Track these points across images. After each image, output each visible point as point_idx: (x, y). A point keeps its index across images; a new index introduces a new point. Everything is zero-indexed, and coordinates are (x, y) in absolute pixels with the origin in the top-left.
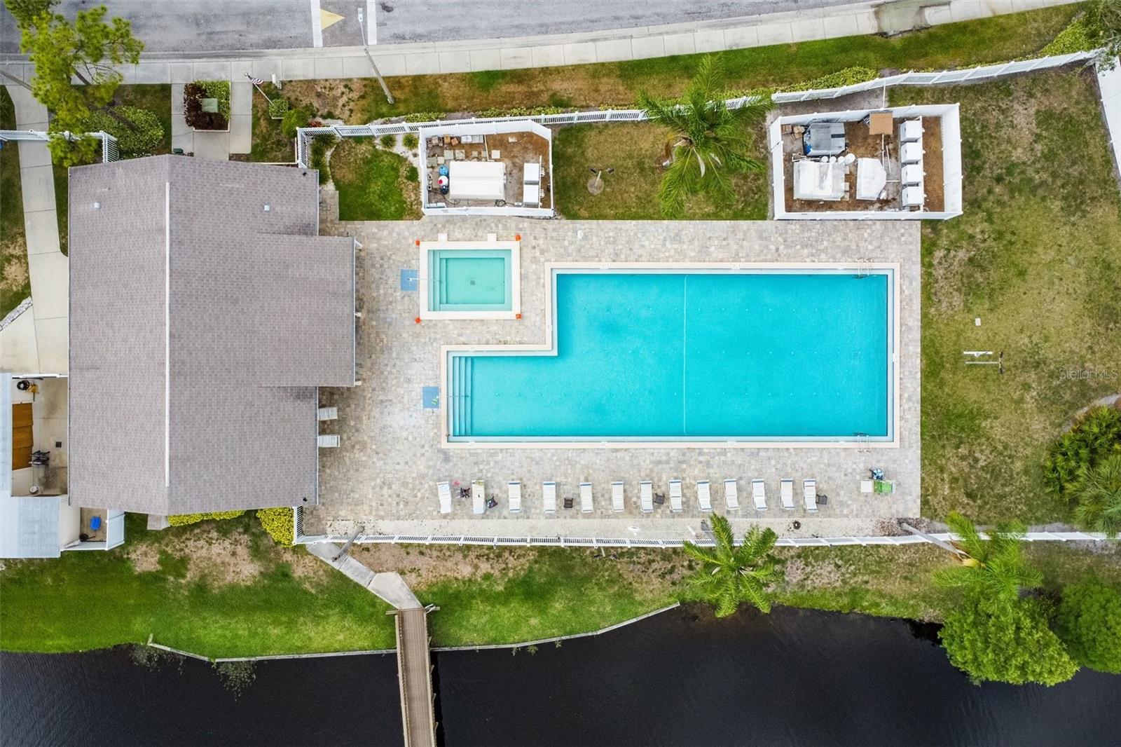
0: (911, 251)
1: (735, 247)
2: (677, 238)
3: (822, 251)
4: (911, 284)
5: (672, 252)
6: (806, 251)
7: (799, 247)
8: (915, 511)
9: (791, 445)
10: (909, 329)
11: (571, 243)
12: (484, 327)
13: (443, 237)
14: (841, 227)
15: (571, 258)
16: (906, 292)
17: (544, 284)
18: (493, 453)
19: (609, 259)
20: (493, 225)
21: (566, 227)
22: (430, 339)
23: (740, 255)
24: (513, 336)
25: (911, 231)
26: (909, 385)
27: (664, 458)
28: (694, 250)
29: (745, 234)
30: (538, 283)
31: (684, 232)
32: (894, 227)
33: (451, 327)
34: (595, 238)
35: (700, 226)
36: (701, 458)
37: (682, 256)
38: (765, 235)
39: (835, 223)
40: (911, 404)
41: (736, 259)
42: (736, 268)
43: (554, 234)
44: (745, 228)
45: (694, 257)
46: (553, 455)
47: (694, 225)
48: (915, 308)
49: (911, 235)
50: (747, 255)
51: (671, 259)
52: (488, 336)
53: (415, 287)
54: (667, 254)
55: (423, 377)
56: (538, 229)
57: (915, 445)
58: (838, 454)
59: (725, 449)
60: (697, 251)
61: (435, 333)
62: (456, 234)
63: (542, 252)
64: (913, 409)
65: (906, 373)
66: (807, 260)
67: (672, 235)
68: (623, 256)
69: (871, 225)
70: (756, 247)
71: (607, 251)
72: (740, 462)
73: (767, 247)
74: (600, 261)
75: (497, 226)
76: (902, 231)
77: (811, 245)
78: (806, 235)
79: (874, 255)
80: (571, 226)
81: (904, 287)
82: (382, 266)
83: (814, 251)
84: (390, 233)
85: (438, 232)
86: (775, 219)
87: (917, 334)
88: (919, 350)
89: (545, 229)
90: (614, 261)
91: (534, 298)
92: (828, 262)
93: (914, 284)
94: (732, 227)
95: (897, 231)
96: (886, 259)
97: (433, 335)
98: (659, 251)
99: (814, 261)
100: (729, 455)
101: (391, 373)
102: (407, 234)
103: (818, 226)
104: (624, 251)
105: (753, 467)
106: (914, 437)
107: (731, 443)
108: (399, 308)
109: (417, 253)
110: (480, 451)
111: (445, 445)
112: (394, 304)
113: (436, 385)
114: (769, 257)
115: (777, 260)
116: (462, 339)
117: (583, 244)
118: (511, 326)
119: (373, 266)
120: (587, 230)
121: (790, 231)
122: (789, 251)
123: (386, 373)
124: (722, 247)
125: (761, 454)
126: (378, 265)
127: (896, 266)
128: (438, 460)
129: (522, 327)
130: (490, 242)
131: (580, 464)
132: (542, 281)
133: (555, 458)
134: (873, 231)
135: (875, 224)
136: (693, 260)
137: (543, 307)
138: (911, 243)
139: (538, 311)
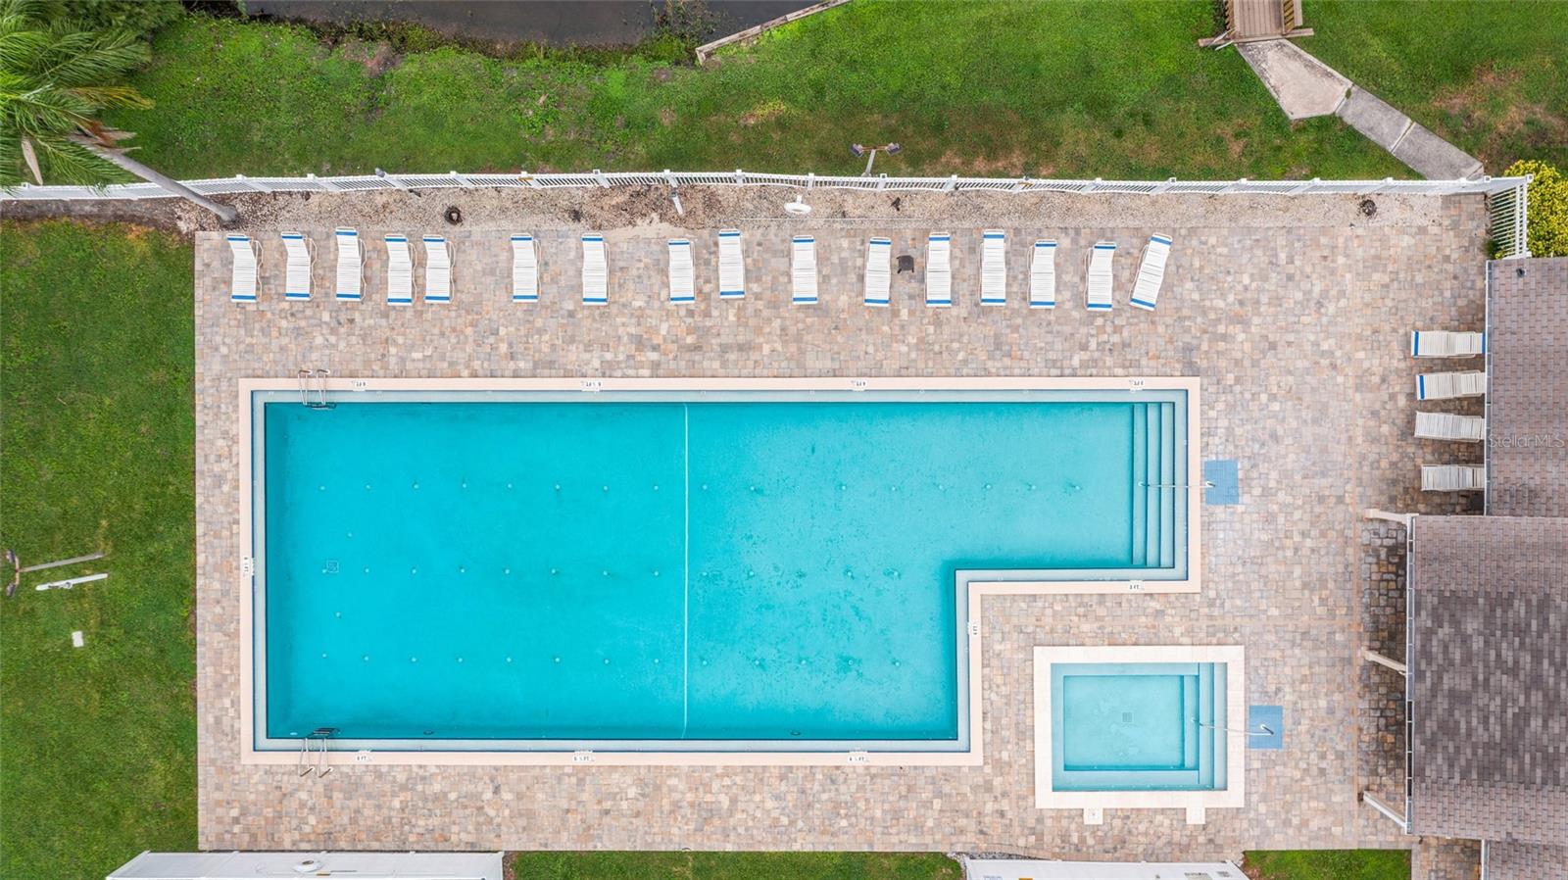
0: (219, 788)
1: (585, 796)
2: (707, 815)
3: (404, 788)
4: (218, 721)
5: (716, 786)
6: (437, 787)
7: (453, 796)
8: (207, 245)
9: (466, 383)
10: (219, 625)
11: (927, 804)
12: (1108, 630)
13: (1196, 817)
14: (364, 836)
15: (928, 773)
16: (227, 702)
17: (984, 719)
18: (1090, 368)
19: (847, 770)
20: (1090, 841)
21: (938, 837)
22: (1222, 605)
23: (574, 780)
24: (1049, 612)
25: (220, 828)
26: (221, 509)
27: (732, 356)
28: (671, 789)
29: (564, 821)
30: (996, 720)
31: (692, 827)
32: (254, 837)
33: (1178, 631)
34: (878, 814)
35: (658, 839)
36: (654, 356)
37: (698, 780)
38: (522, 822)
39: (376, 845)
40: (217, 468)
41: (581, 774)
42: (583, 755)
43: (962, 822)
44: (564, 836)
45: (669, 776)
46: (965, 362)
47: (671, 841)
48: (209, 670)
49: (219, 820)
50: (559, 779)
51: (719, 771)
52: (1101, 611)
53: (1253, 712)
54: (727, 781)
55: (1238, 526)
56: (996, 831)
57: (207, 383)
58: (367, 363)
59: (604, 376)
60: (665, 789)
61: (1211, 617)
62: (1167, 822)
63: (988, 788)
64: (212, 458)
65: (226, 533)
66: (434, 770)
67: (716, 822)
68: (819, 776)
69: (301, 841)
70: (540, 796)
71: (853, 788)
72: (573, 347)
73: (519, 797)
74: (867, 768)
75: (1083, 840)
76: (236, 829)
77: (426, 800)
78: (435, 822)
79: (296, 779)
80: (928, 839)
81: (232, 712)
82: (1323, 756)
83: (420, 788)
84: (1305, 823)
85: (1204, 828)
86: (501, 854)
87: (205, 614)
88: (200, 582)
89: (982, 832)
90: (837, 768)
91: (1004, 690)
92: (391, 766)
93: (211, 720)
94: (591, 838)
95: (246, 830)
96: (269, 771)
97: (1216, 612)
98: (743, 788)
99: (420, 767)
100: (596, 363)
101: (1304, 534)
102: (1270, 823)
103: (412, 838)
104: (817, 787)
105: (546, 337)
106: (209, 400)
107: (592, 388)
108: (1288, 670)
109: (1249, 782)
110: (1119, 371)
111: (1193, 384)
112: (1298, 676)
113: (1211, 508)
114: (513, 777)
115: (496, 769)
116: (1154, 605)
117: (902, 804)
118: (1052, 631)
119: (1340, 756)
120: (893, 831)
121: (470, 828)
122: (472, 787)
123: (1314, 533)
124: (613, 796)
125: (530, 365)
126: (1331, 756)
127: (248, 758)
128: (1206, 352)
129: (1030, 629)
130: (1095, 806)
131: (908, 345)
132: (988, 725)
133: (961, 356)
134: (298, 828)
135: (294, 843)
136: (672, 771)
137: (987, 670)
138: (218, 803)
139: (995, 662)
